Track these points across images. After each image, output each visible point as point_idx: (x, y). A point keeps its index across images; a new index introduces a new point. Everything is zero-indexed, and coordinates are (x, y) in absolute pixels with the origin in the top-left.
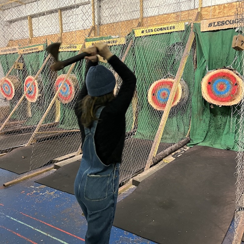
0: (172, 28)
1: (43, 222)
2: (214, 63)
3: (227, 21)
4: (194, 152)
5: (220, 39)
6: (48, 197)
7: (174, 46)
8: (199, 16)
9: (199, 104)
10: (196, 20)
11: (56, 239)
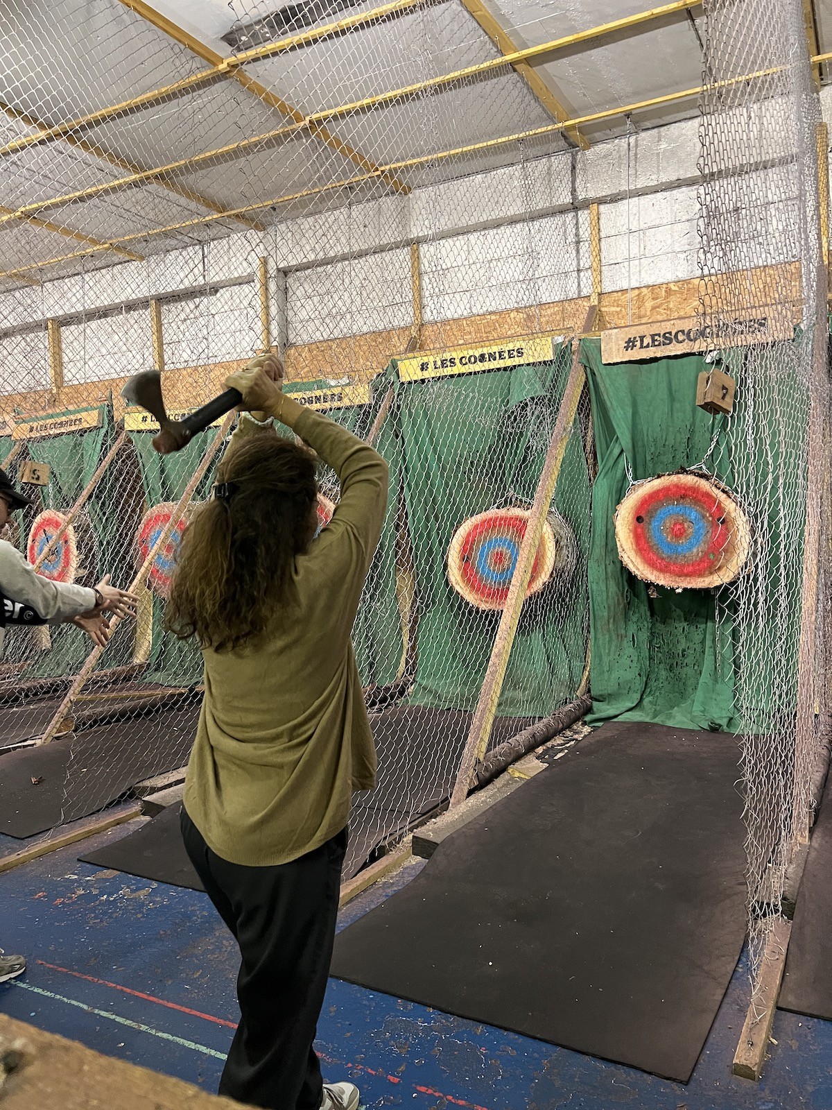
0: (515, 353)
1: (119, 987)
2: (648, 458)
3: (680, 334)
4: (606, 743)
5: (664, 385)
6: (130, 908)
7: (523, 408)
8: (596, 318)
9: (613, 587)
10: (587, 329)
11: (170, 1037)
